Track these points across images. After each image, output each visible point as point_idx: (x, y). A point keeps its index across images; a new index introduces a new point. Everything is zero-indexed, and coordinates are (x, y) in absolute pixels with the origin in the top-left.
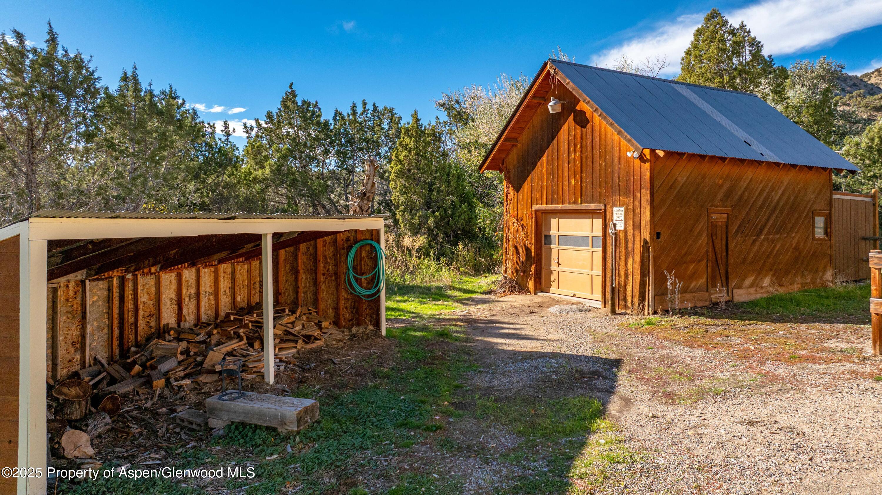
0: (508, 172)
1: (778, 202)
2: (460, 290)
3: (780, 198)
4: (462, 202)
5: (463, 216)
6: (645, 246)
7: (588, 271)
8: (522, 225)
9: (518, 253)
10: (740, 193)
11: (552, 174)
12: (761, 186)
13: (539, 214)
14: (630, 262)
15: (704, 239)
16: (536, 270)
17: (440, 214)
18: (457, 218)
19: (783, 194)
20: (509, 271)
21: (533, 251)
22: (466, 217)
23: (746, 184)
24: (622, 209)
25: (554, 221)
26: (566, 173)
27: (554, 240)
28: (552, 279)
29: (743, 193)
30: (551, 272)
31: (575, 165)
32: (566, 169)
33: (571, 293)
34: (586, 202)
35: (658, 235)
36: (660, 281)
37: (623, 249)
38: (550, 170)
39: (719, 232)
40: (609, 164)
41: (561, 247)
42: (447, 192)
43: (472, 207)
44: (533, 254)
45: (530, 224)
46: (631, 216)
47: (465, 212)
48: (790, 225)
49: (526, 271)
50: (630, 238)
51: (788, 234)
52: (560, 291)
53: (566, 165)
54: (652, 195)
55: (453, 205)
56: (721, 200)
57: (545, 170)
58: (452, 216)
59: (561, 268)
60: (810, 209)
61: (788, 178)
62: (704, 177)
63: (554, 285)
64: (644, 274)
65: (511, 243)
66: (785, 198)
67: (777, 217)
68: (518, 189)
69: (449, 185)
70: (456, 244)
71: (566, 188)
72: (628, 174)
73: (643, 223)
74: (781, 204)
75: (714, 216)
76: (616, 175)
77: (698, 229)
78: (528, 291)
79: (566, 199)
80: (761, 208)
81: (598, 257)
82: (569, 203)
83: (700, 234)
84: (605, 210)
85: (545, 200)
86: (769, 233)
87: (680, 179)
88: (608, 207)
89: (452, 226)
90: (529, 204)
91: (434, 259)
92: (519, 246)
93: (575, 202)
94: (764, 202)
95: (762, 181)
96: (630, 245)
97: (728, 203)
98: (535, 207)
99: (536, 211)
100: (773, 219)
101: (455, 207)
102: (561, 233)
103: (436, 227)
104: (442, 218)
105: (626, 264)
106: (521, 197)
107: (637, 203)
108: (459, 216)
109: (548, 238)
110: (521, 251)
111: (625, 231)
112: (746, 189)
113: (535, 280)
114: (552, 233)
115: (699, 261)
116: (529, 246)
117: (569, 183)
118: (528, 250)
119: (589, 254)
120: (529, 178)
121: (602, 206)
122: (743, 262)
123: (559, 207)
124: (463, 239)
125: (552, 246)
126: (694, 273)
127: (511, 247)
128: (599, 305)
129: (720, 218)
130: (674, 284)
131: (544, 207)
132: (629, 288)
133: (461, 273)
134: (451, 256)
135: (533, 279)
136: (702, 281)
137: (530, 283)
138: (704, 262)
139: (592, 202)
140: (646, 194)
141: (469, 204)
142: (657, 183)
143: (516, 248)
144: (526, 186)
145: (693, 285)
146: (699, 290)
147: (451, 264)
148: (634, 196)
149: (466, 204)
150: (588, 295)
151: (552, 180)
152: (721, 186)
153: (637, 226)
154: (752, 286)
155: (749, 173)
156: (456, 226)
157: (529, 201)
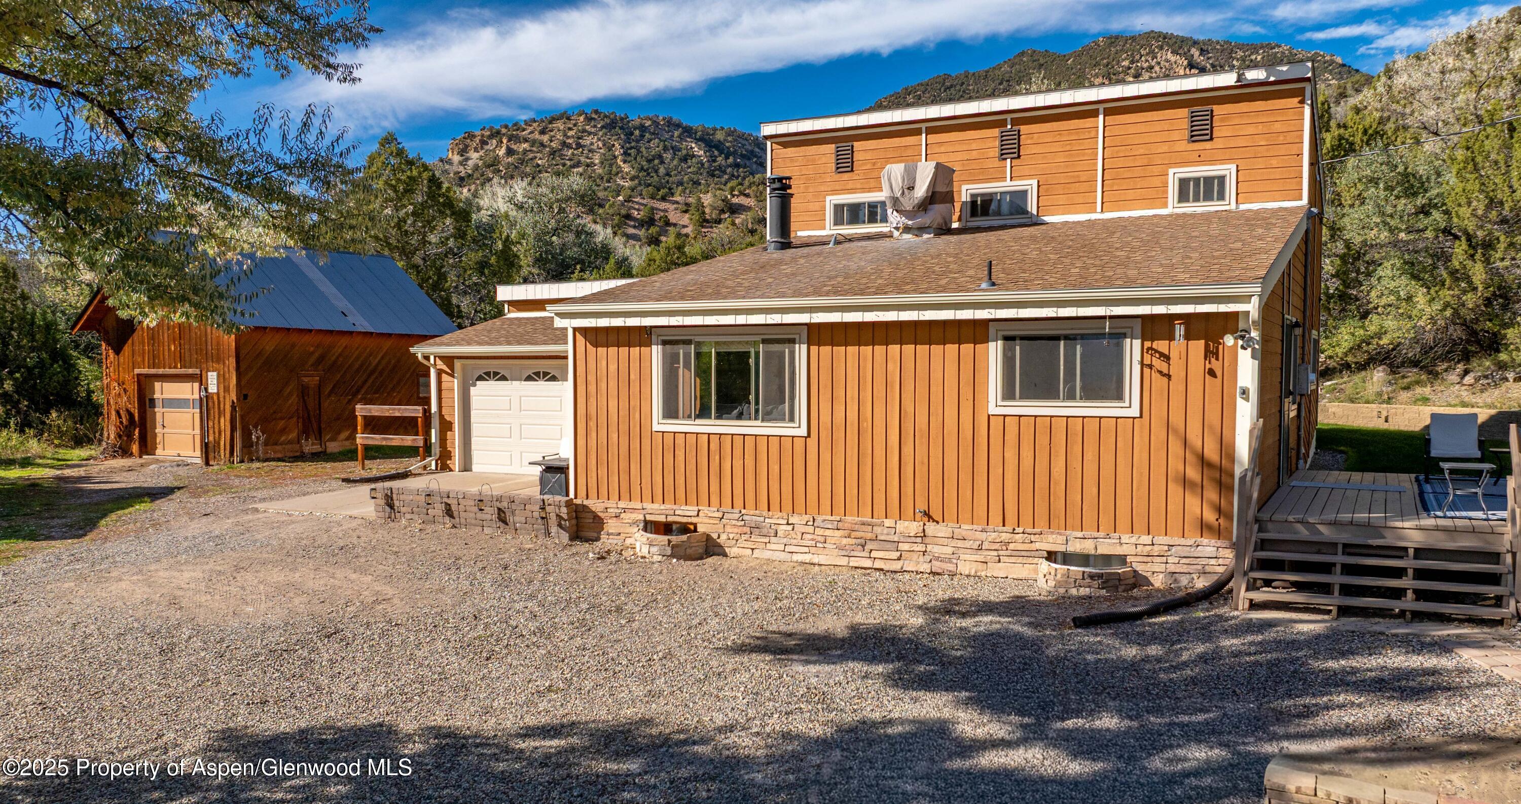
0: (106, 333)
1: (377, 365)
2: (54, 459)
3: (379, 362)
4: (54, 359)
5: (55, 378)
6: (233, 407)
7: (190, 431)
8: (125, 389)
9: (120, 417)
10: (333, 358)
11: (153, 339)
12: (357, 352)
13: (143, 378)
14: (222, 420)
15: (294, 399)
16: (140, 433)
17: (22, 375)
18: (47, 380)
19: (382, 358)
20: (112, 436)
21: (136, 415)
22: (61, 379)
23: (340, 350)
24: (215, 374)
25: (157, 385)
26: (166, 339)
27: (159, 403)
28: (158, 441)
29: (338, 358)
30: (155, 435)
31: (174, 332)
32: (166, 335)
33: (175, 453)
34: (185, 367)
35: (246, 397)
36: (246, 434)
37: (216, 410)
38: (150, 335)
39: (311, 393)
40: (203, 333)
41: (165, 410)
42: (30, 347)
43: (70, 366)
44: (137, 418)
45: (133, 388)
46: (222, 380)
47: (59, 372)
48: (391, 386)
49: (130, 436)
50: (222, 399)
51: (388, 393)
52: (167, 452)
53: (166, 331)
54: (238, 362)
55: (41, 363)
56: (312, 365)
57: (145, 334)
58: (41, 376)
59: (166, 430)
60: (414, 371)
61: (387, 344)
62: (293, 346)
63: (160, 447)
64: (233, 430)
65: (113, 407)
66: (384, 362)
67: (377, 378)
68: (118, 351)
69: (33, 339)
70: (47, 412)
71: (166, 353)
72: (218, 344)
73: (231, 387)
74: (380, 367)
75: (306, 380)
76: (209, 344)
77: (288, 390)
78: (131, 455)
79: (167, 362)
80: (358, 371)
81: (197, 417)
82: (170, 368)
83: (291, 394)
84: (201, 375)
85: (146, 364)
86: (366, 393)
87: (267, 348)
88: (203, 373)
89: (40, 390)
90: (131, 368)
91: (16, 430)
92: (121, 411)
93: (176, 367)
94: (361, 366)
95: (357, 348)
96: (222, 406)
97: (320, 367)
98: (137, 371)
99: (138, 375)
100: (370, 381)
101: (44, 365)
102: (165, 396)
103: (17, 392)
104: (25, 381)
105: (219, 422)
106: (122, 360)
107: (226, 369)
108: (50, 378)
109: (152, 402)
110: (123, 416)
111: (218, 394)
112: (340, 355)
113: (140, 443)
114: (155, 396)
115: (290, 418)
116: (132, 410)
117: (169, 349)
118: (131, 415)
119: (191, 415)
120: (130, 341)
121: (198, 371)
122: (338, 419)
123: (161, 371)
124: (57, 406)
125: (156, 410)
126: (284, 429)
127: (113, 413)
128: (199, 461)
129: (312, 381)
130: (258, 438)
131: (145, 371)
132: (222, 443)
133: (57, 446)
134: (40, 427)
135: (137, 443)
136: (293, 435)
137: (134, 447)
138: (295, 419)
139: (190, 367)
140: (232, 362)
141: (65, 362)
142: (243, 353)
143: (118, 413)
144: (127, 349)
145: (283, 438)
146: (290, 442)
147: (42, 435)
148: (224, 364)
149: (60, 363)
150: (191, 453)
151: (153, 345)
152: (313, 353)
153: (227, 390)
154: (347, 439)
155: (344, 341)
156: (47, 391)
157: (131, 365)
